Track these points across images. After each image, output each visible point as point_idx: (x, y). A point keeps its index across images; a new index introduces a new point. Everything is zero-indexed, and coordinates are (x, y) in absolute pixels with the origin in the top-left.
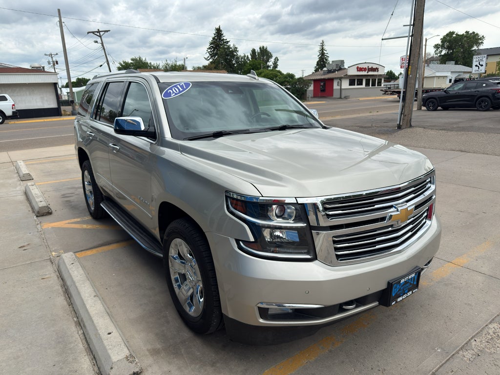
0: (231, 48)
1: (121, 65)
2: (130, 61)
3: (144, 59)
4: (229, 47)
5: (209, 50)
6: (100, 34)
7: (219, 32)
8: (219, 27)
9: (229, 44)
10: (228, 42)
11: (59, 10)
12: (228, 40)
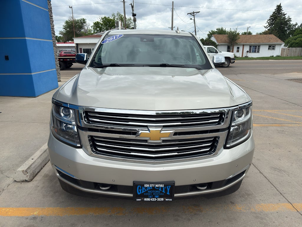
0: (286, 19)
1: (210, 33)
2: (216, 30)
3: (224, 29)
4: (285, 18)
5: (269, 21)
6: (194, 14)
7: (279, 8)
8: (280, 4)
9: (286, 15)
10: (285, 14)
11: (173, 2)
12: (285, 13)
